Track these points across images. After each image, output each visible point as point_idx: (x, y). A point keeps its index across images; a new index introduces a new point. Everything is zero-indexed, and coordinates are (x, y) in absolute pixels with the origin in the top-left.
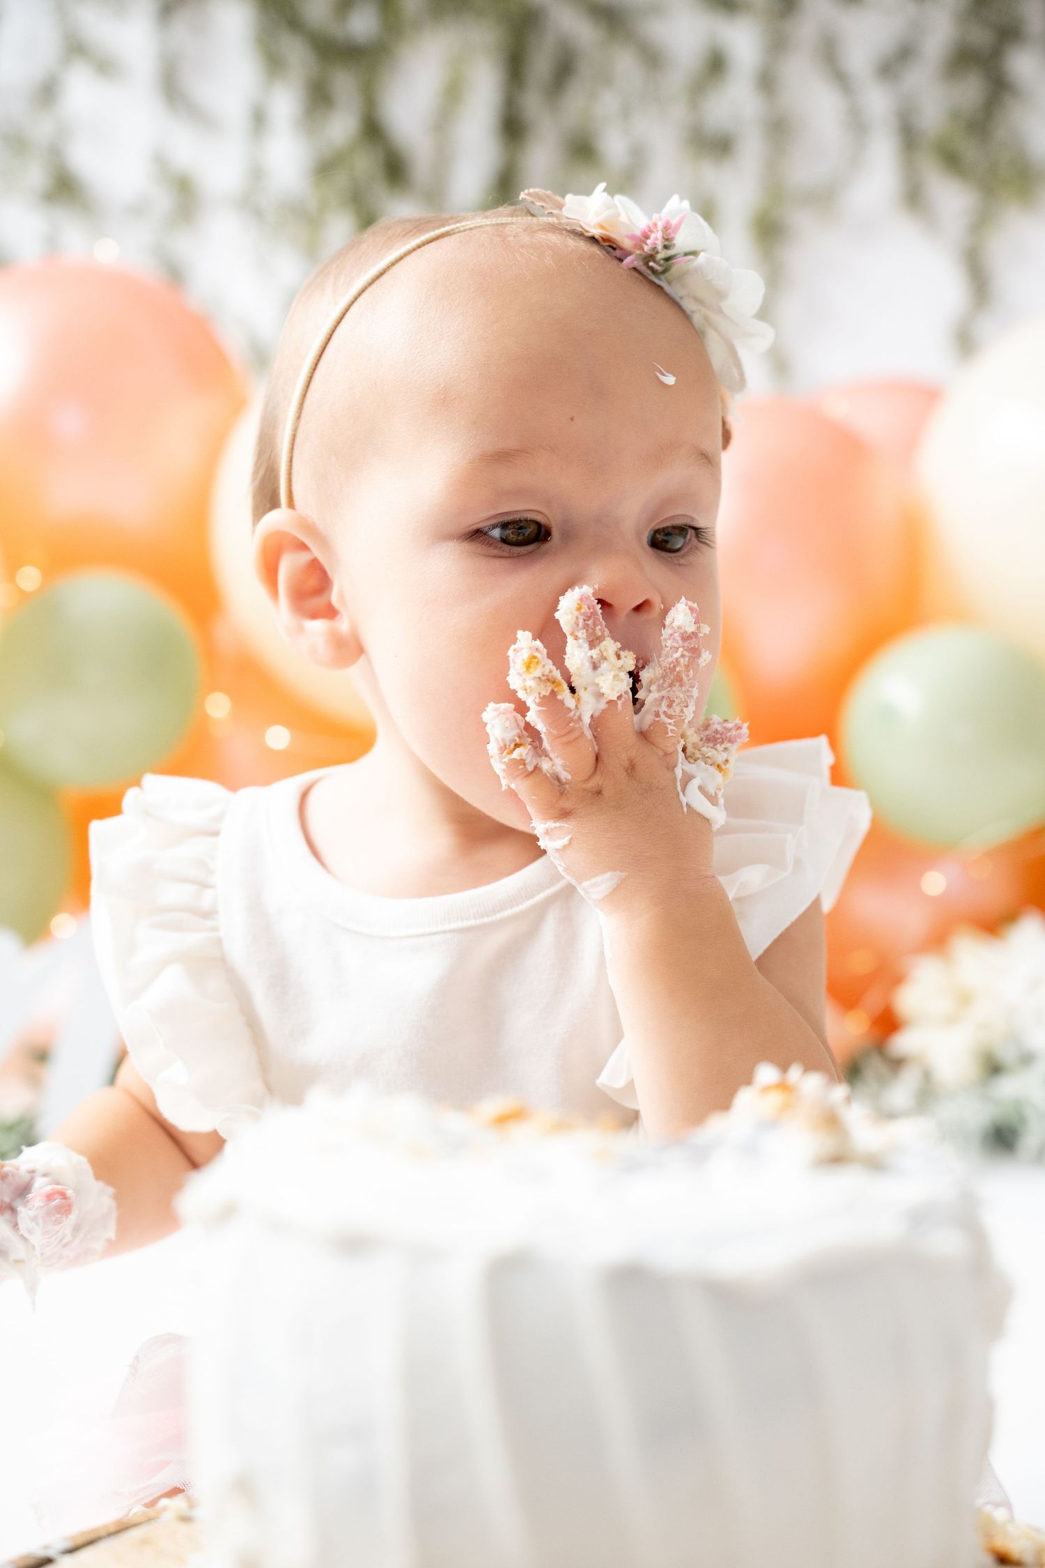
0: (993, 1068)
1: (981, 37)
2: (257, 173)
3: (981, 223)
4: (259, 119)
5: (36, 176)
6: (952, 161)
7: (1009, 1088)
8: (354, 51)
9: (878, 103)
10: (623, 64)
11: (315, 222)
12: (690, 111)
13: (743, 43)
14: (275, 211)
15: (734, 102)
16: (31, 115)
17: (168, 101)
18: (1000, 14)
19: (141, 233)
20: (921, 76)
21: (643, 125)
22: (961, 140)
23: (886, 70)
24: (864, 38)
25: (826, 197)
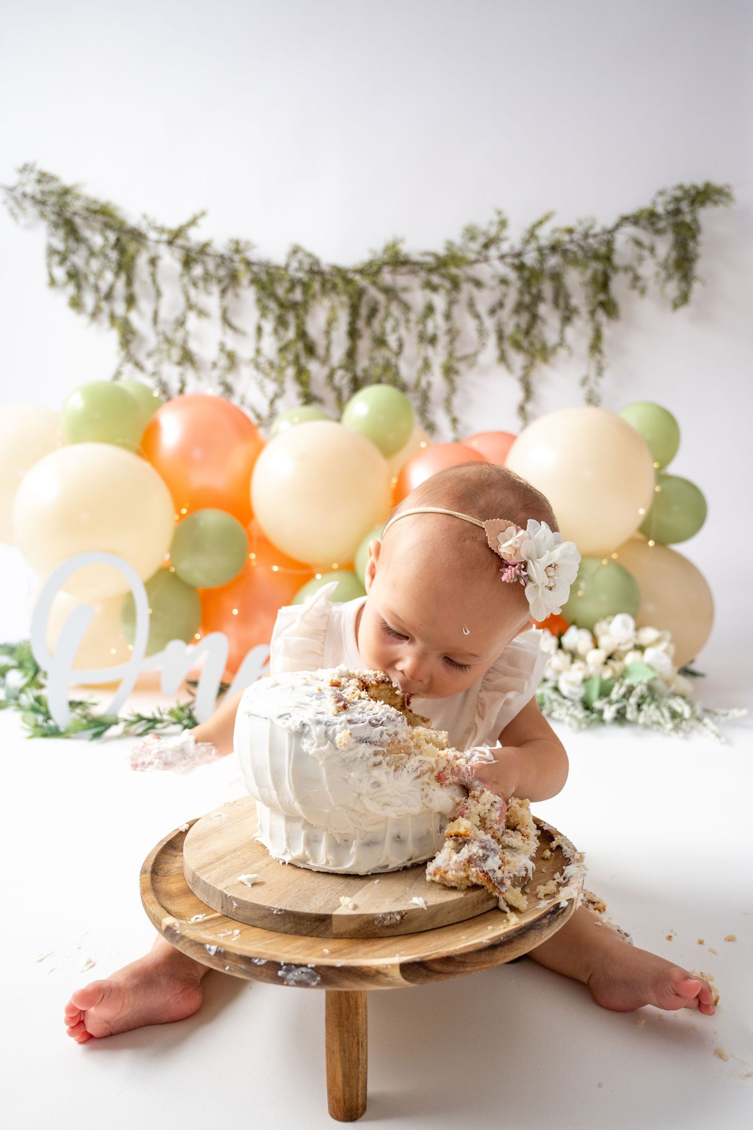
1: (527, 299)
2: (258, 351)
3: (528, 368)
4: (259, 330)
5: (176, 354)
6: (517, 346)
8: (294, 306)
9: (490, 324)
10: (395, 310)
11: (281, 370)
12: (420, 327)
13: (439, 301)
14: (266, 366)
15: (436, 324)
16: (175, 330)
17: (224, 324)
18: (534, 291)
19: (216, 374)
20: (505, 313)
21: (402, 331)
22: (520, 337)
23: (493, 312)
24: (484, 300)
25: (470, 359)
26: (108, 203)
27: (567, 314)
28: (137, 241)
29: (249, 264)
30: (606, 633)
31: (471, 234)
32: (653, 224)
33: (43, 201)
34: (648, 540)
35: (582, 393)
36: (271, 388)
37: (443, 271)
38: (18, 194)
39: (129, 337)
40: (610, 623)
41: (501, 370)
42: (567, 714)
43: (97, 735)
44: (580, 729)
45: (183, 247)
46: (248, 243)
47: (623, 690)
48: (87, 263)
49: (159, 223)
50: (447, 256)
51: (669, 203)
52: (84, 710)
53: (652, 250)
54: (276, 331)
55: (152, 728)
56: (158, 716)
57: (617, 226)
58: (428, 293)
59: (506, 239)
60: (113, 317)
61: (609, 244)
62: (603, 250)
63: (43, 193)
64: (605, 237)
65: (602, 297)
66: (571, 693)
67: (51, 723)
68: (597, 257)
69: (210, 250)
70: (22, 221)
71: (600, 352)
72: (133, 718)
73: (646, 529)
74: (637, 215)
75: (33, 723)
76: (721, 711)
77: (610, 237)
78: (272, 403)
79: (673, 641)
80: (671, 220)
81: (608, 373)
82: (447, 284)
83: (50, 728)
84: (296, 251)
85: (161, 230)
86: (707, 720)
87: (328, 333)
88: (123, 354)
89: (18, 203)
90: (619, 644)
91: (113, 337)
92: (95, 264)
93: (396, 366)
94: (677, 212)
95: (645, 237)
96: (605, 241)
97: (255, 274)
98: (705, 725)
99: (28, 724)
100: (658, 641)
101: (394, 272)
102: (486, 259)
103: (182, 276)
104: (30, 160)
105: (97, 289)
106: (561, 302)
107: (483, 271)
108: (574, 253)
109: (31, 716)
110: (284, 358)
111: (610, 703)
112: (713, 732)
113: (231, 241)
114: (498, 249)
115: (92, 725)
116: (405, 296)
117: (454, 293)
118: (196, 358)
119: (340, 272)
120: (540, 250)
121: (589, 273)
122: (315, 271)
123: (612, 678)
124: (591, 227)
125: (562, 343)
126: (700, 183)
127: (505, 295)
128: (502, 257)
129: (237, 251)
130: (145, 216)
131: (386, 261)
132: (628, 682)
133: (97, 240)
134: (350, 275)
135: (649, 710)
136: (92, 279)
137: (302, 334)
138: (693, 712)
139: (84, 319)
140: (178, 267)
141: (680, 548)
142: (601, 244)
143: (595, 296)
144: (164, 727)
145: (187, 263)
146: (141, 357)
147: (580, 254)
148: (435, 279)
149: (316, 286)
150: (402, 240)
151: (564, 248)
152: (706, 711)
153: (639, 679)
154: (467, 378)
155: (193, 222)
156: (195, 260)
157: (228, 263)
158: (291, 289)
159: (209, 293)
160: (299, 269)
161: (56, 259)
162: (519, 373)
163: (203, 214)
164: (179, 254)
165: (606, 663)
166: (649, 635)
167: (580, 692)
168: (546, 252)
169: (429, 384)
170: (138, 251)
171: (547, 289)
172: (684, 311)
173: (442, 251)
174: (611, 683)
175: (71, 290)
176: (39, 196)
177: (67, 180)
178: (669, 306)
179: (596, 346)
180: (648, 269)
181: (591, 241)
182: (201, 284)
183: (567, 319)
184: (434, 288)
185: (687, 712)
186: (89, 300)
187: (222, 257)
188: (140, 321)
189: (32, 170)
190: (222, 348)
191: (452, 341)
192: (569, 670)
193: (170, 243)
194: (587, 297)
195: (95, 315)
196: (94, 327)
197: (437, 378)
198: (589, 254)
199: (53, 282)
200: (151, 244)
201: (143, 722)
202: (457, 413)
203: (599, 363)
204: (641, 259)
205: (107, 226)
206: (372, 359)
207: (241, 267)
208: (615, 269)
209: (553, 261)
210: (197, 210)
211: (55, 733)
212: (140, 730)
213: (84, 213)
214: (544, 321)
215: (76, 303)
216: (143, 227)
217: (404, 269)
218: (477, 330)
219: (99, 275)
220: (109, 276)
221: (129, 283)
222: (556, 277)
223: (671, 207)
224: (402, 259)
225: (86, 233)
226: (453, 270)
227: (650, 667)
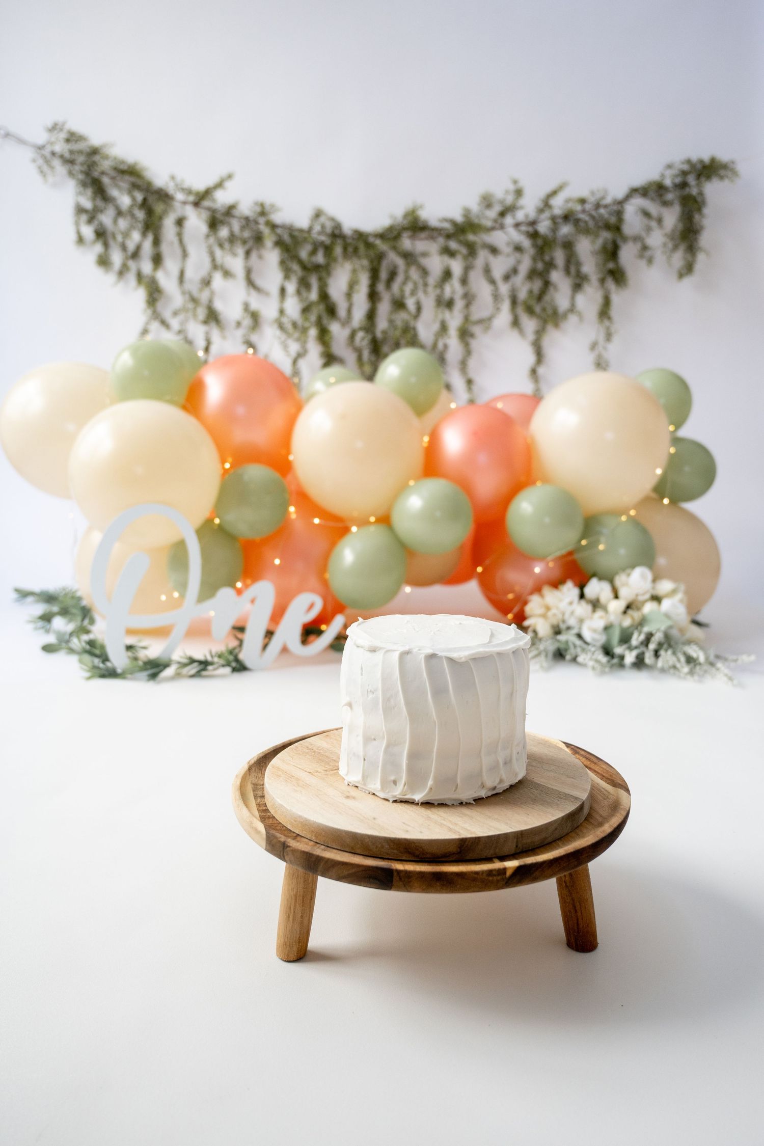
0: (557, 631)
1: (540, 266)
2: (282, 312)
3: (540, 333)
4: (283, 291)
5: (202, 313)
6: (530, 311)
7: (562, 637)
8: (317, 268)
9: (504, 289)
10: (414, 273)
11: (304, 331)
12: (438, 291)
13: (457, 267)
14: (289, 326)
15: (453, 288)
16: (201, 290)
17: (248, 285)
18: (547, 258)
19: (240, 333)
20: (519, 279)
21: (421, 295)
22: (533, 302)
23: (507, 278)
24: (500, 266)
25: (486, 322)
26: (136, 164)
27: (578, 281)
28: (164, 202)
29: (273, 226)
30: (626, 584)
31: (487, 201)
32: (661, 196)
33: (71, 160)
34: (663, 498)
35: (591, 358)
36: (294, 347)
37: (462, 238)
38: (47, 152)
39: (156, 295)
40: (629, 575)
41: (515, 334)
42: (591, 659)
43: (153, 676)
44: (603, 673)
45: (208, 209)
46: (272, 206)
47: (642, 637)
48: (115, 221)
49: (187, 185)
50: (464, 222)
51: (677, 176)
52: (134, 653)
53: (660, 221)
54: (298, 292)
55: (204, 669)
56: (209, 658)
57: (628, 197)
58: (446, 259)
59: (522, 208)
60: (140, 276)
61: (619, 214)
62: (613, 220)
63: (71, 152)
64: (615, 208)
65: (611, 265)
66: (594, 640)
67: (109, 664)
68: (608, 227)
69: (236, 212)
70: (51, 179)
71: (609, 318)
72: (185, 661)
73: (660, 489)
74: (646, 186)
75: (90, 665)
76: (731, 657)
77: (619, 207)
78: (295, 362)
79: (686, 593)
80: (678, 193)
81: (616, 339)
82: (464, 251)
83: (107, 669)
84: (318, 214)
85: (189, 192)
86: (719, 665)
87: (349, 295)
88: (149, 312)
89: (47, 162)
90: (637, 595)
91: (140, 295)
92: (123, 224)
93: (414, 329)
94: (684, 185)
95: (653, 208)
96: (615, 211)
97: (279, 236)
98: (718, 669)
99: (86, 665)
100: (674, 592)
101: (413, 237)
102: (502, 227)
103: (208, 236)
104: (60, 119)
105: (124, 247)
106: (573, 269)
107: (499, 238)
108: (586, 222)
109: (87, 658)
110: (306, 319)
111: (631, 649)
112: (726, 675)
113: (256, 204)
114: (514, 217)
115: (149, 667)
116: (424, 261)
117: (470, 258)
118: (221, 317)
119: (360, 236)
120: (553, 219)
121: (599, 242)
122: (337, 234)
123: (632, 626)
124: (603, 198)
125: (572, 309)
126: (706, 158)
127: (519, 262)
128: (517, 225)
129: (263, 213)
130: (173, 178)
131: (406, 226)
132: (646, 629)
133: (125, 201)
134: (371, 240)
135: (667, 657)
136: (120, 238)
137: (324, 296)
138: (707, 659)
139: (111, 277)
140: (204, 228)
141: (690, 506)
142: (610, 214)
143: (604, 265)
144: (215, 669)
145: (214, 224)
146: (167, 314)
147: (591, 224)
148: (453, 245)
149: (338, 250)
150: (421, 207)
151: (576, 217)
152: (718, 657)
153: (657, 628)
154: (482, 342)
155: (220, 185)
156: (222, 223)
157: (252, 225)
158: (314, 252)
159: (235, 255)
160: (322, 232)
161: (84, 217)
162: (531, 337)
163: (230, 177)
164: (205, 215)
165: (625, 612)
166: (665, 586)
167: (602, 639)
168: (560, 220)
169: (446, 346)
170: (165, 212)
171: (559, 256)
172: (687, 281)
173: (459, 218)
174: (631, 630)
175: (98, 248)
176: (67, 155)
177: (96, 140)
178: (675, 276)
179: (605, 312)
180: (656, 239)
181: (602, 211)
182: (227, 245)
183: (577, 287)
184: (451, 254)
185: (702, 659)
186: (117, 258)
187: (247, 219)
188: (167, 280)
189: (61, 130)
190: (246, 307)
191: (468, 305)
192: (591, 618)
193: (196, 204)
194: (597, 265)
195: (122, 272)
196: (121, 285)
197: (453, 342)
198: (600, 224)
199: (80, 240)
200: (177, 205)
201: (196, 664)
202: (472, 374)
203: (608, 329)
204: (649, 229)
205: (135, 186)
206: (391, 321)
207: (266, 231)
208: (625, 239)
209: (566, 230)
210: (224, 172)
211: (112, 674)
212: (193, 672)
213: (113, 173)
214: (556, 288)
215: (104, 262)
216: (171, 189)
217: (423, 235)
218: (493, 295)
219: (126, 235)
220: (136, 236)
221: (157, 242)
222: (568, 246)
223: (678, 180)
224: (420, 224)
225: (114, 192)
226: (471, 237)
227: (667, 616)
